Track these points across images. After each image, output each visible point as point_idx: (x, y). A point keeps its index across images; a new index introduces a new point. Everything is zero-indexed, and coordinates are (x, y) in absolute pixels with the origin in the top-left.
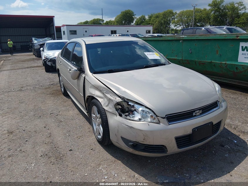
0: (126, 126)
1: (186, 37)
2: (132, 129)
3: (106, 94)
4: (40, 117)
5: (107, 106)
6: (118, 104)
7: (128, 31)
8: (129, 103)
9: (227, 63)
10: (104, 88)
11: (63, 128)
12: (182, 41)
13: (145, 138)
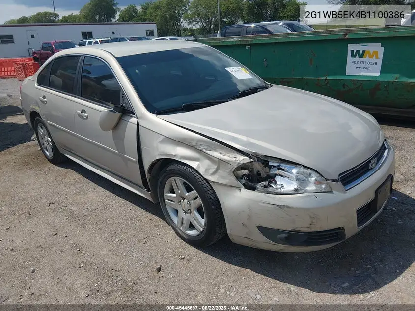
0: (270, 206)
1: (240, 40)
2: (286, 209)
3: (208, 152)
4: (30, 214)
5: (213, 174)
6: (242, 167)
7: (114, 33)
8: (270, 164)
9: (328, 78)
10: (199, 140)
11: (97, 229)
12: (249, 46)
13: (313, 222)
